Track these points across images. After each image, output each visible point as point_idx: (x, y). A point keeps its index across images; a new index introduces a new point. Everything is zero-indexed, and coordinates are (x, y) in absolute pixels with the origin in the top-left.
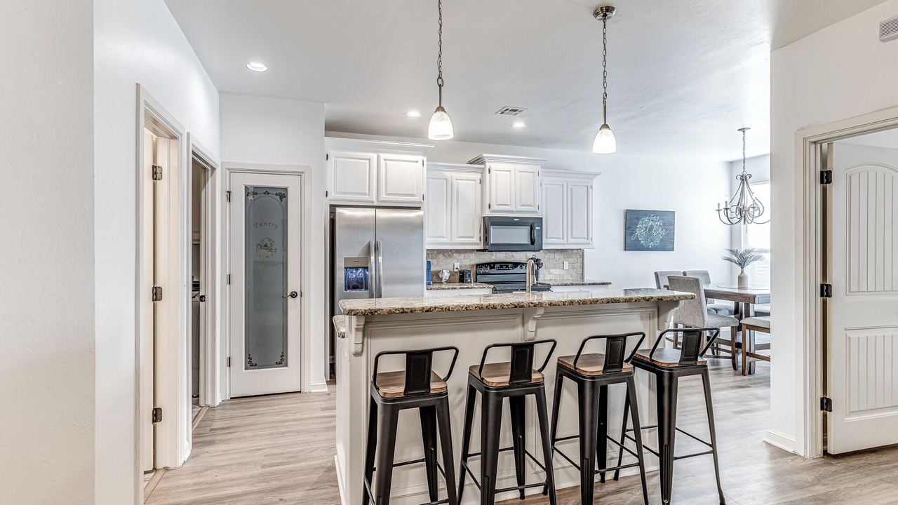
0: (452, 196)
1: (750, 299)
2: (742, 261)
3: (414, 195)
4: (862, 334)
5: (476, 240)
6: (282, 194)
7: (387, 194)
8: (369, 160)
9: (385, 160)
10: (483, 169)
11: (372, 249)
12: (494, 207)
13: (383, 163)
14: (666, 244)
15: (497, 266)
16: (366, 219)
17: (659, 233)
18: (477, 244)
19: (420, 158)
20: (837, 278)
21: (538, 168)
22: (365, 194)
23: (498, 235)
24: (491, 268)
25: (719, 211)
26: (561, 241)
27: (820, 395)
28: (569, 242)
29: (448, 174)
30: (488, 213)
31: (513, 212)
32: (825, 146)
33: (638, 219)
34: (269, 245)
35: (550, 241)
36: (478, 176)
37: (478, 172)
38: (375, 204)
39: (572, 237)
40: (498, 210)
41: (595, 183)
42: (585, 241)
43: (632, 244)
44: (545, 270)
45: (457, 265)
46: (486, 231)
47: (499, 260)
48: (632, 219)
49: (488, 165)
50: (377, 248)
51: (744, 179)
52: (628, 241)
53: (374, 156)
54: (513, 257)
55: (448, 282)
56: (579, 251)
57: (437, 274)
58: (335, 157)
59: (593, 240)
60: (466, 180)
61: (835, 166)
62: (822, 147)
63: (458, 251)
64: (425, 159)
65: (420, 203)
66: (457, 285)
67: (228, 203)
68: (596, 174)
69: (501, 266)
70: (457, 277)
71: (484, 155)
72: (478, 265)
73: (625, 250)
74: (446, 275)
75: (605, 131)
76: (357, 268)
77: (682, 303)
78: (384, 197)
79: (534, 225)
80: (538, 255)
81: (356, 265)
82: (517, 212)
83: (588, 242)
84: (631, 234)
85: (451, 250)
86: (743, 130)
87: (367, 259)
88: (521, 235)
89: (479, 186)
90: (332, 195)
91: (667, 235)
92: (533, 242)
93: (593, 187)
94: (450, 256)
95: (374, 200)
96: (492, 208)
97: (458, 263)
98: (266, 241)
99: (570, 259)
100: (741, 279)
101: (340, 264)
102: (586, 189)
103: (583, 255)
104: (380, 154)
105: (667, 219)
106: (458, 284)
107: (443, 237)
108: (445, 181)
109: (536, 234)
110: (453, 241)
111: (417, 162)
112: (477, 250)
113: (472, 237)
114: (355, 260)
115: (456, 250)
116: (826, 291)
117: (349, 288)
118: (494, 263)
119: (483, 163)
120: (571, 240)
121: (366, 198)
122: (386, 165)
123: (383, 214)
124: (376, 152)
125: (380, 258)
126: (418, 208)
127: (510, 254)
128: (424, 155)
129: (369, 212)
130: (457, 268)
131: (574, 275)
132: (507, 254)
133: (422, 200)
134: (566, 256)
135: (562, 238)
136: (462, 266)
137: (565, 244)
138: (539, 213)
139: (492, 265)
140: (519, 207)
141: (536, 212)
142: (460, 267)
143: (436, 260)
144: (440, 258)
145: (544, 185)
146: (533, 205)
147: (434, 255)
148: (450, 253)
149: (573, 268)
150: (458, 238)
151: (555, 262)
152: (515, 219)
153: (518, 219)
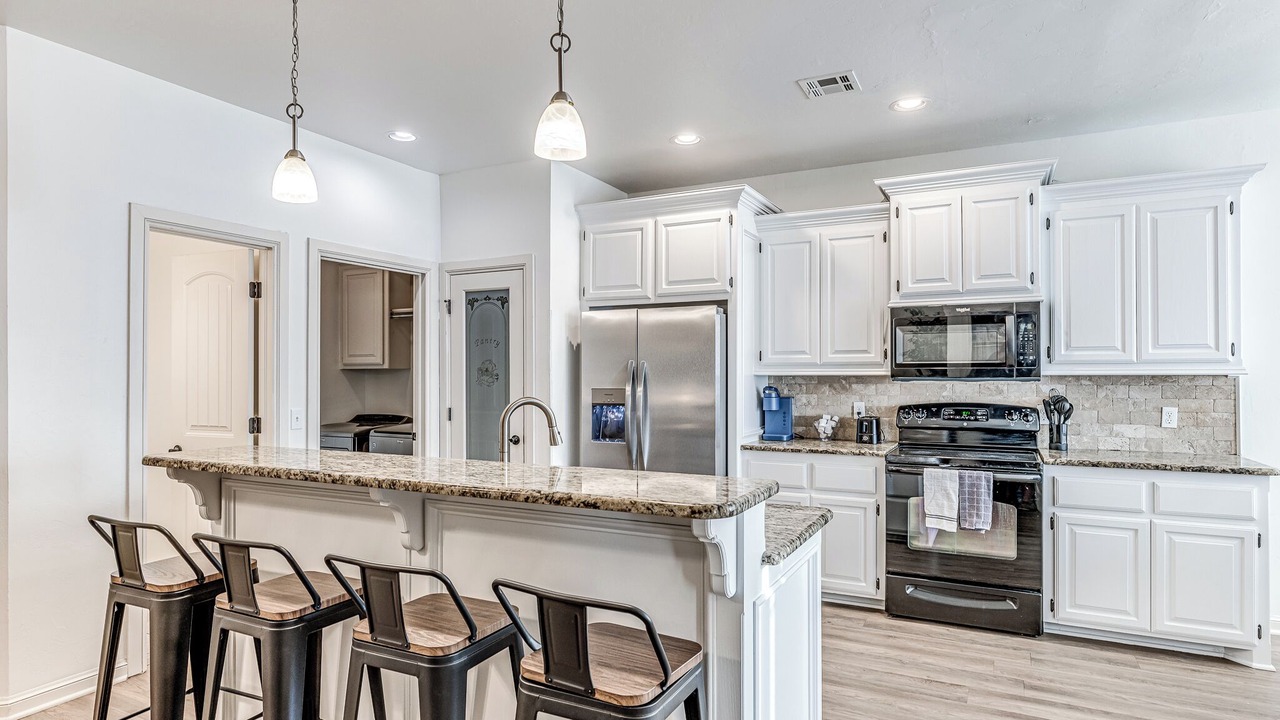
3: (713, 280)
5: (875, 355)
6: (503, 298)
7: (670, 283)
8: (642, 229)
9: (666, 225)
10: (888, 209)
12: (909, 286)
13: (662, 230)
15: (946, 411)
16: (621, 327)
18: (884, 364)
19: (726, 213)
21: (1026, 187)
22: (636, 286)
24: (932, 415)
28: (1144, 357)
29: (813, 232)
30: (897, 302)
31: (957, 293)
34: (490, 370)
35: (1077, 355)
36: (878, 227)
37: (881, 219)
38: (652, 301)
39: (1156, 344)
40: (921, 294)
41: (1249, 195)
44: (1096, 427)
45: (860, 407)
47: (948, 400)
49: (893, 199)
53: (649, 222)
54: (1001, 392)
55: (834, 438)
56: (1220, 382)
57: (809, 422)
58: (594, 234)
59: (1244, 351)
60: (851, 239)
63: (862, 379)
64: (738, 213)
65: (724, 292)
66: (852, 447)
67: (447, 315)
68: (1247, 172)
69: (958, 413)
70: (853, 432)
71: (877, 182)
72: (902, 408)
74: (825, 426)
78: (664, 287)
80: (1044, 388)
81: (608, 400)
82: (966, 292)
83: (1217, 355)
85: (846, 378)
87: (622, 391)
89: (883, 246)
90: (591, 292)
93: (1243, 208)
94: (844, 388)
95: (649, 293)
96: (903, 290)
97: (858, 404)
98: (487, 365)
99: (1183, 402)
101: (586, 399)
102: (1210, 216)
103: (1236, 392)
104: (658, 218)
106: (854, 444)
107: (804, 352)
108: (808, 245)
110: (824, 360)
111: (719, 220)
113: (865, 352)
114: (606, 391)
115: (856, 377)
117: (604, 437)
118: (940, 406)
119: (889, 198)
121: (637, 292)
122: (667, 232)
123: (649, 317)
126: (725, 302)
127: (992, 387)
128: (734, 205)
129: (628, 315)
130: (859, 413)
131: (1203, 442)
132: (982, 387)
133: (729, 288)
134: (1169, 394)
135: (1120, 348)
136: (871, 408)
137: (1131, 363)
138: (1032, 292)
139: (934, 409)
140: (975, 282)
141: (1025, 290)
142: (867, 410)
143: (815, 396)
144: (824, 393)
145: (1058, 224)
146: (1014, 274)
147: (812, 387)
148: (844, 382)
149: (1197, 425)
150: (834, 353)
151: (1131, 408)
152: (958, 310)
153: (969, 310)
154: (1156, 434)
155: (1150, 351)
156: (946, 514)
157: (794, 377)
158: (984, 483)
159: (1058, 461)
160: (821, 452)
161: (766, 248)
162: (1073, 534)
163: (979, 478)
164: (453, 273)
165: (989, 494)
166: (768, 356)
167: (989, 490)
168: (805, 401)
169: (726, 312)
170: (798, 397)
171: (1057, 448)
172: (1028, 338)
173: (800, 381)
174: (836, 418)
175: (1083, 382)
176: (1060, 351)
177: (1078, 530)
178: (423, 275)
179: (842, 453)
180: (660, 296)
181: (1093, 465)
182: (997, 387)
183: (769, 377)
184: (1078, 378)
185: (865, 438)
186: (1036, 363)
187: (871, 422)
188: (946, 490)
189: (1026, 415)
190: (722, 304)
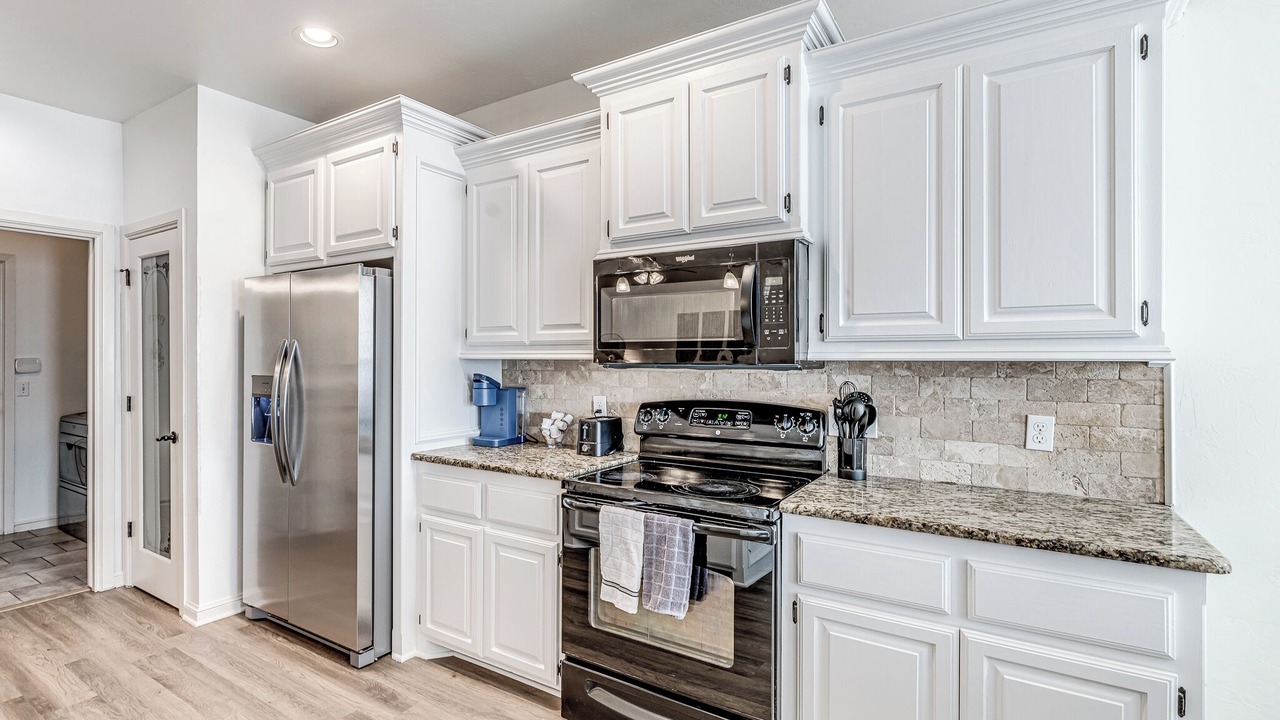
0: (528, 217)
3: (376, 231)
5: (587, 333)
8: (315, 172)
9: (334, 164)
10: (597, 121)
12: (619, 229)
13: (331, 170)
15: (697, 412)
18: (589, 345)
19: (391, 138)
21: (785, 55)
22: (309, 245)
24: (677, 417)
26: (929, 327)
28: (975, 329)
29: (520, 164)
30: (607, 252)
35: (865, 327)
36: (594, 147)
37: (591, 136)
39: (997, 306)
44: (918, 443)
45: (601, 402)
49: (605, 103)
53: (320, 162)
54: (777, 386)
56: (1134, 374)
58: (274, 183)
60: (563, 167)
65: (389, 248)
69: (712, 416)
72: (644, 406)
78: (333, 244)
81: (266, 391)
82: (698, 232)
83: (1115, 326)
89: (596, 174)
90: (272, 256)
94: (583, 377)
95: (319, 254)
96: (613, 235)
97: (598, 398)
99: (1065, 408)
101: (247, 388)
107: (510, 328)
108: (514, 182)
110: (532, 339)
111: (382, 150)
114: (265, 380)
118: (689, 405)
122: (336, 174)
123: (300, 284)
127: (765, 378)
128: (399, 127)
130: (599, 411)
131: (1102, 478)
132: (752, 377)
133: (392, 242)
134: (1039, 393)
135: (933, 314)
136: (613, 404)
137: (953, 340)
138: (788, 226)
139: (681, 409)
140: (707, 216)
141: (778, 222)
142: (609, 408)
143: (552, 386)
144: (560, 383)
145: (836, 114)
146: (761, 200)
147: (547, 374)
148: (583, 368)
149: (1091, 449)
150: (543, 329)
151: (974, 415)
152: (678, 259)
153: (692, 258)
154: (1015, 459)
155: (986, 319)
156: (623, 582)
157: (529, 361)
158: (678, 537)
159: (802, 508)
160: (494, 469)
161: (473, 190)
162: (826, 636)
163: (672, 528)
164: (134, 237)
165: (686, 556)
166: (474, 333)
167: (687, 550)
168: (540, 393)
169: (392, 275)
170: (533, 387)
171: (850, 477)
172: (777, 299)
173: (535, 367)
174: (569, 418)
175: (898, 371)
176: (838, 320)
177: (835, 631)
178: (94, 239)
179: (516, 473)
180: (330, 256)
181: (858, 521)
182: (773, 378)
183: (503, 361)
184: (889, 365)
185: (585, 448)
186: (790, 339)
187: (595, 426)
188: (626, 544)
189: (803, 423)
190: (387, 264)
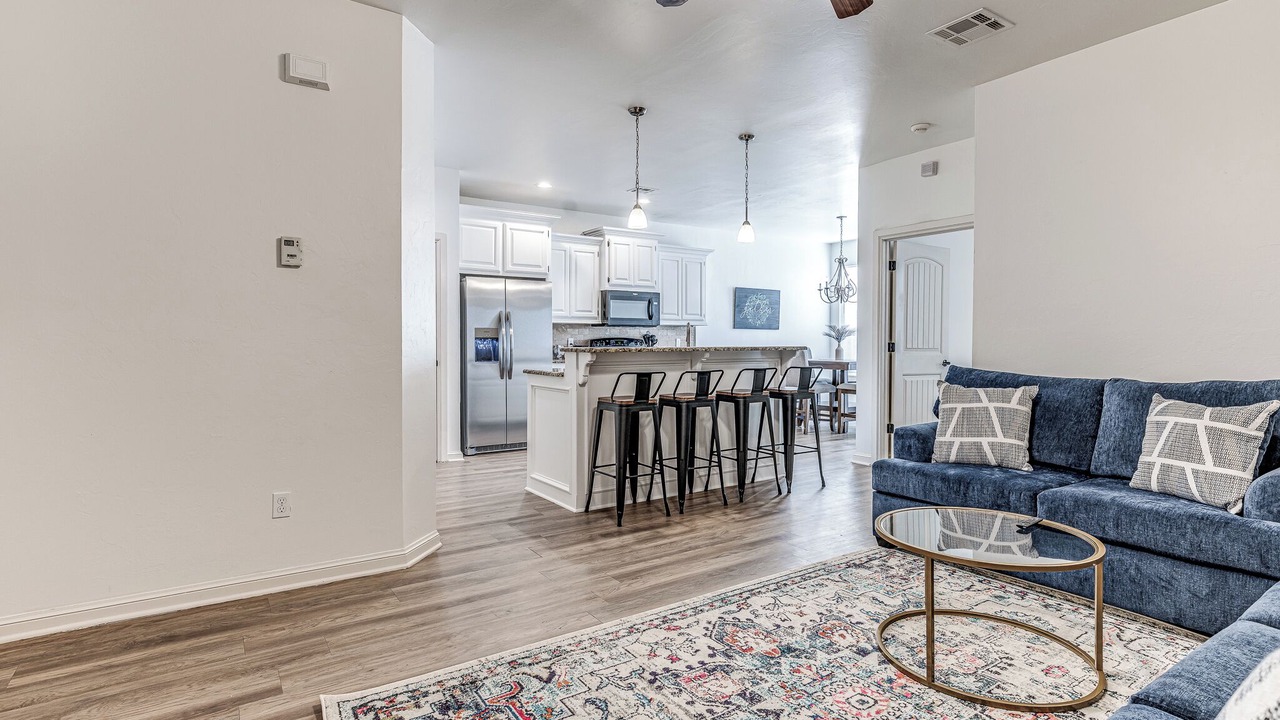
0: (571, 267)
1: (844, 367)
2: (839, 335)
3: (540, 267)
4: (914, 378)
5: (594, 314)
7: (514, 265)
8: (495, 228)
9: (511, 229)
10: (602, 241)
11: (504, 320)
12: (613, 281)
13: (508, 230)
14: (772, 324)
15: (612, 342)
16: (497, 292)
17: (766, 312)
18: (596, 318)
19: (546, 229)
20: (899, 339)
21: (655, 243)
22: (491, 264)
23: (617, 310)
24: (607, 344)
25: (820, 290)
26: (678, 318)
27: (887, 422)
29: (566, 246)
30: (607, 287)
31: (630, 286)
32: (892, 242)
33: (746, 297)
36: (596, 249)
37: (596, 245)
38: (501, 274)
39: (686, 314)
40: (617, 284)
42: (698, 317)
43: (739, 323)
45: (573, 341)
46: (604, 305)
47: (614, 337)
48: (741, 297)
49: (607, 237)
50: (507, 319)
51: (841, 262)
52: (737, 319)
53: (499, 225)
59: (706, 317)
60: (584, 253)
61: (899, 258)
62: (891, 244)
63: (572, 326)
64: (550, 230)
65: (546, 274)
68: (709, 251)
69: (617, 342)
71: (604, 228)
72: (592, 341)
73: (734, 328)
75: (747, 226)
76: (485, 339)
77: (798, 353)
78: (510, 267)
79: (651, 300)
80: (652, 331)
81: (486, 336)
82: (636, 286)
84: (740, 312)
86: (841, 218)
87: (498, 330)
88: (638, 310)
89: (597, 259)
91: (773, 314)
92: (650, 317)
93: (706, 264)
94: (564, 330)
95: (500, 270)
96: (611, 282)
100: (838, 352)
101: (471, 334)
102: (700, 266)
103: (695, 332)
104: (509, 225)
105: (773, 297)
107: (563, 311)
108: (565, 252)
109: (654, 310)
110: (570, 315)
111: (543, 232)
112: (593, 325)
113: (590, 311)
114: (486, 330)
115: (569, 324)
116: (891, 347)
118: (610, 339)
119: (602, 235)
120: (685, 317)
121: (492, 267)
122: (512, 234)
123: (513, 286)
124: (502, 221)
125: (511, 330)
126: (544, 280)
127: (624, 330)
128: (550, 226)
129: (499, 285)
132: (621, 330)
133: (548, 272)
135: (677, 314)
137: (680, 320)
138: (656, 288)
139: (607, 341)
140: (638, 282)
141: (653, 287)
146: (650, 280)
148: (563, 327)
150: (576, 311)
152: (633, 294)
153: (637, 294)
180: (507, 272)
